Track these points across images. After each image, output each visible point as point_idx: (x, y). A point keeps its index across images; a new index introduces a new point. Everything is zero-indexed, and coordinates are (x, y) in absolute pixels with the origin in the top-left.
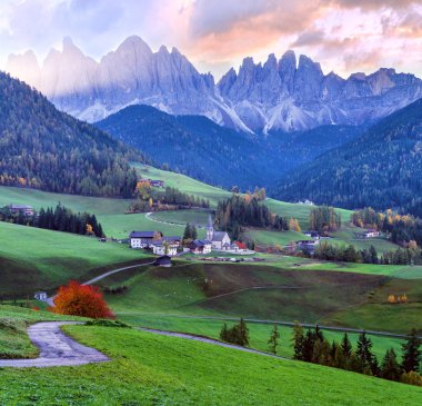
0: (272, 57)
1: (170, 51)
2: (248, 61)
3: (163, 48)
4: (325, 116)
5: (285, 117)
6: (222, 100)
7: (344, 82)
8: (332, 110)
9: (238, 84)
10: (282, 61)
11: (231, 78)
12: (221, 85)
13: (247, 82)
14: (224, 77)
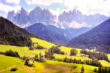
0: (70, 11)
1: (46, 10)
2: (65, 12)
6: (58, 21)
7: (88, 17)
10: (73, 12)
11: (61, 16)
13: (64, 17)
14: (59, 16)
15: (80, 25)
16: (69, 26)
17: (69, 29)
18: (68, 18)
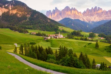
0: (92, 8)
2: (88, 9)
3: (72, 8)
4: (103, 18)
5: (95, 19)
6: (83, 16)
7: (107, 12)
8: (105, 17)
9: (86, 13)
10: (94, 8)
11: (85, 12)
12: (83, 14)
13: (88, 13)
14: (83, 13)
15: (100, 18)
16: (91, 20)
17: (91, 22)
18: (90, 14)
